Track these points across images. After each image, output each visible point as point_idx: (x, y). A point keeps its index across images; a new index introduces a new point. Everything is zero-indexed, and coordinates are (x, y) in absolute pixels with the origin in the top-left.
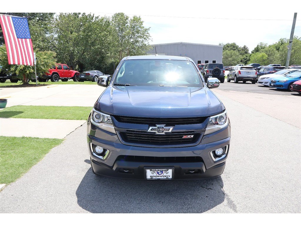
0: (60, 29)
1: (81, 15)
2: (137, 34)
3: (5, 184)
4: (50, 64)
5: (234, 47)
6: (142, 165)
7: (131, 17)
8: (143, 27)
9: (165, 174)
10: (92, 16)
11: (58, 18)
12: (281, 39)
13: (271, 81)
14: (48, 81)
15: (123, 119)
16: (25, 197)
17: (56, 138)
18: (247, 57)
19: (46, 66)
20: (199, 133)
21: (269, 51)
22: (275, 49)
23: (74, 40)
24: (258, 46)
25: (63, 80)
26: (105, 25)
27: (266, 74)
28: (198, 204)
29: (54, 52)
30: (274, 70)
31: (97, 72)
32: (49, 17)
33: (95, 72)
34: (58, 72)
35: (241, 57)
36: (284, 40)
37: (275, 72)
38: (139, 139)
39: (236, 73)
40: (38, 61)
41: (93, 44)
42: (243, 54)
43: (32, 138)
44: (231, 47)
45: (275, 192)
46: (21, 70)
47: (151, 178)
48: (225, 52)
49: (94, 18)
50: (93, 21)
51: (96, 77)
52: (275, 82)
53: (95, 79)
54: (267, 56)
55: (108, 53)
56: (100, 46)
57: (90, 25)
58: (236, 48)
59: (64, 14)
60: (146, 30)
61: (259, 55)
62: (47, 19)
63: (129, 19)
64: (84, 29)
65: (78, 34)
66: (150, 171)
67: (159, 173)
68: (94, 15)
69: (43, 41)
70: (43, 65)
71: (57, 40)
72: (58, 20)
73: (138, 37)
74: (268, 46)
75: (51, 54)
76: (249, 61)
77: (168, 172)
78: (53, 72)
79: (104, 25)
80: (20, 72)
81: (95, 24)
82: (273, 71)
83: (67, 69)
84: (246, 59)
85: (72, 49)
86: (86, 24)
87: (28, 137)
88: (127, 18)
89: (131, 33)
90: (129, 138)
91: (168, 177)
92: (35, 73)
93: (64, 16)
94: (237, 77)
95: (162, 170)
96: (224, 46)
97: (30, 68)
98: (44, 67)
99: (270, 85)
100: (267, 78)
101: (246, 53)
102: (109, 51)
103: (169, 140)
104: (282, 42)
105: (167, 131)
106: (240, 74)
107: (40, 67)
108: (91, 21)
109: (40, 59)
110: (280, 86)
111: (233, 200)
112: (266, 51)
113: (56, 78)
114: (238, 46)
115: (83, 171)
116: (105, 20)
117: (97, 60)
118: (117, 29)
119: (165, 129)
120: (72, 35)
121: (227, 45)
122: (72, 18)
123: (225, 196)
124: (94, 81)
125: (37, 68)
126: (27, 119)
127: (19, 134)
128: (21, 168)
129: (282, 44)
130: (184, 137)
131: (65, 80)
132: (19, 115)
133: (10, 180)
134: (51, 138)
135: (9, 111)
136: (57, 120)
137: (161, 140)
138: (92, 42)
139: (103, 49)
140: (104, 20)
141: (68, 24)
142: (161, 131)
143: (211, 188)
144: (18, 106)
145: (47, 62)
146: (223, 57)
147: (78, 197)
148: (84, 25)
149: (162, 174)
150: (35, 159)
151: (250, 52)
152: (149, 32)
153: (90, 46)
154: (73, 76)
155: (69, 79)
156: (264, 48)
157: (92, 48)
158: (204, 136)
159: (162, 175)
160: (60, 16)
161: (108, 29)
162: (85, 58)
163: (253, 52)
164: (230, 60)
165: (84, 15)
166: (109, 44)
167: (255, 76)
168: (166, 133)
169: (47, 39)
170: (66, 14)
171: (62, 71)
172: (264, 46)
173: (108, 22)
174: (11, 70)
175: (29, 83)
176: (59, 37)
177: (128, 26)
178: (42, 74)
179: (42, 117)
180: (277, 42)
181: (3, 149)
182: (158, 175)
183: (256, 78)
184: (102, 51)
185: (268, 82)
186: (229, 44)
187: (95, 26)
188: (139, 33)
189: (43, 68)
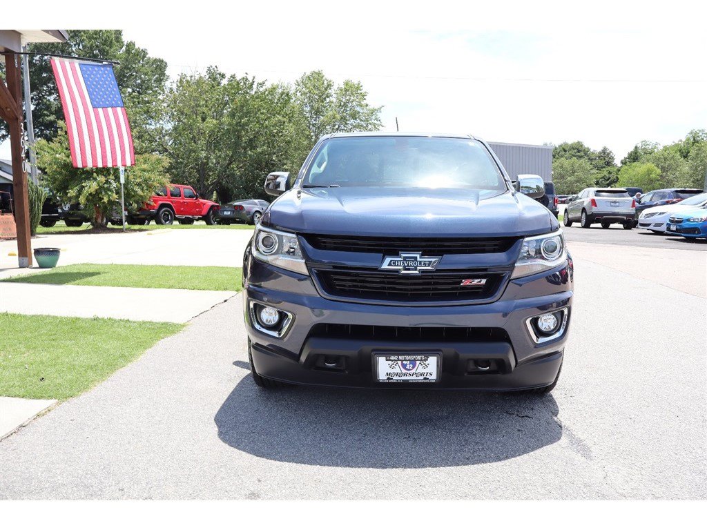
0: (179, 110)
1: (226, 79)
2: (352, 121)
3: (57, 400)
4: (155, 184)
5: (579, 151)
6: (367, 347)
7: (338, 83)
8: (367, 105)
9: (420, 369)
10: (251, 81)
11: (174, 87)
12: (691, 133)
13: (670, 221)
14: (148, 224)
15: (324, 242)
16: (100, 423)
17: (167, 321)
18: (610, 173)
19: (145, 188)
20: (499, 275)
21: (665, 159)
22: (678, 155)
23: (210, 136)
24: (636, 147)
25: (183, 222)
26: (279, 100)
27: (656, 205)
28: (499, 442)
29: (165, 157)
30: (678, 197)
31: (261, 205)
32: (155, 87)
33: (256, 204)
34: (172, 202)
35: (596, 174)
36: (701, 134)
37: (679, 201)
38: (361, 287)
39: (585, 204)
40: (128, 176)
41: (252, 144)
42: (602, 168)
43: (115, 321)
44: (573, 152)
45: (684, 425)
46: (90, 194)
47: (388, 379)
48: (557, 163)
49: (255, 86)
50: (253, 93)
51: (258, 215)
52: (681, 222)
53: (256, 219)
54: (659, 171)
55: (285, 164)
56: (268, 147)
57: (246, 101)
58: (583, 154)
59: (189, 79)
60: (373, 112)
61: (640, 168)
62: (151, 92)
63: (335, 87)
64: (232, 110)
65: (218, 122)
66: (387, 360)
67: (408, 367)
68: (254, 78)
69: (140, 137)
70: (139, 185)
71: (170, 135)
72: (175, 90)
73: (354, 127)
74: (661, 148)
75: (159, 161)
76: (616, 182)
77: (427, 363)
78: (160, 202)
79: (277, 101)
80: (87, 199)
81: (257, 98)
82: (675, 200)
83: (191, 197)
84: (610, 178)
85: (203, 154)
86: (237, 100)
87: (106, 318)
88: (329, 86)
89: (339, 118)
90: (338, 285)
91: (428, 377)
92: (120, 204)
93: (187, 81)
94: (588, 214)
95: (412, 358)
96: (556, 148)
97: (111, 191)
98: (142, 189)
99: (668, 229)
100: (660, 214)
101: (608, 164)
102: (287, 159)
103: (429, 289)
104: (694, 139)
105: (425, 266)
106: (594, 207)
107: (133, 190)
108: (247, 93)
109: (134, 172)
110: (693, 230)
111: (582, 438)
112: (657, 161)
113: (168, 215)
114: (589, 150)
115: (230, 380)
116: (280, 91)
117: (260, 180)
118: (308, 109)
119: (420, 262)
120: (205, 124)
121: (563, 146)
122: (206, 87)
123: (564, 431)
124: (254, 224)
125: (126, 192)
126: (103, 288)
127: (86, 313)
128: (90, 373)
129: (693, 143)
130: (465, 283)
131: (187, 222)
132: (86, 279)
133: (68, 392)
134: (158, 321)
135: (64, 272)
136: (170, 290)
137: (411, 290)
138: (251, 140)
139: (274, 154)
140: (277, 91)
141: (196, 99)
142: (411, 266)
143: (529, 415)
144: (83, 264)
145: (150, 178)
146: (553, 173)
147: (219, 427)
148: (233, 100)
149: (413, 367)
150: (122, 356)
151: (617, 162)
152: (380, 115)
153: (245, 149)
154: (204, 213)
155: (197, 220)
156: (650, 154)
157: (249, 152)
158: (510, 280)
159: (414, 371)
160: (180, 83)
161: (287, 110)
162: (233, 175)
163: (624, 163)
164: (571, 182)
165: (232, 80)
166: (288, 142)
167: (632, 211)
168: (423, 272)
169: (149, 134)
170: (193, 78)
171: (182, 201)
172: (650, 148)
173: (287, 95)
174: (69, 195)
175: (108, 226)
176: (175, 129)
177: (332, 102)
178: (135, 206)
179: (136, 285)
180: (684, 140)
181: (52, 337)
182: (404, 371)
183: (633, 216)
184: (272, 160)
185: (662, 224)
186: (566, 144)
187: (257, 103)
188: (356, 119)
189: (140, 192)
